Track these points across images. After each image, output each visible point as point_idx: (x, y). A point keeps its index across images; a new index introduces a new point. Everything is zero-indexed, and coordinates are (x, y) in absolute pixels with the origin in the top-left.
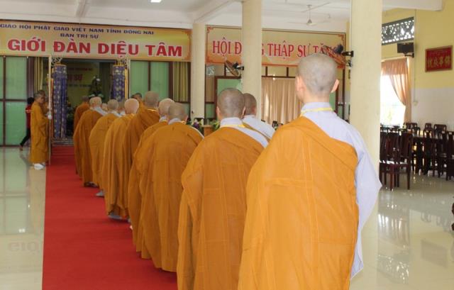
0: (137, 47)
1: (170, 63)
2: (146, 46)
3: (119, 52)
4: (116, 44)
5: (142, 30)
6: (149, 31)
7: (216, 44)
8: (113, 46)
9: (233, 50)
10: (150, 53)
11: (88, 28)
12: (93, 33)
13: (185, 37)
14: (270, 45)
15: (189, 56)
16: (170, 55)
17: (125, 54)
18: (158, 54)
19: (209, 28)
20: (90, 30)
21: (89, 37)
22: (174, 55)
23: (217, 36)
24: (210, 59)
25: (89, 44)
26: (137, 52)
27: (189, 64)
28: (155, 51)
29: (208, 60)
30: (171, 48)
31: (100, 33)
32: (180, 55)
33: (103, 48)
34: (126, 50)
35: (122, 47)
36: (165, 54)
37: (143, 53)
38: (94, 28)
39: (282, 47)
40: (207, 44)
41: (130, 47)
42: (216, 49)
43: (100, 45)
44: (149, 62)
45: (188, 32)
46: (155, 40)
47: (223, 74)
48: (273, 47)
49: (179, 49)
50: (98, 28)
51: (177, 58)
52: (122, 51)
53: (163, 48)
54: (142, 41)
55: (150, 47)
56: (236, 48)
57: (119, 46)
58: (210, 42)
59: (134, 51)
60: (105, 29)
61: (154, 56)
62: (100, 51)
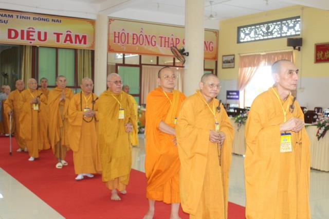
0: (46, 34)
1: (76, 50)
2: (55, 33)
3: (28, 39)
4: (26, 30)
5: (50, 18)
6: (57, 19)
7: (117, 35)
8: (22, 32)
9: (131, 40)
10: (58, 40)
12: (3, 18)
13: (89, 27)
14: (161, 37)
15: (93, 45)
16: (76, 43)
17: (34, 40)
18: (65, 42)
19: (111, 20)
22: (80, 42)
23: (117, 27)
24: (112, 47)
26: (45, 39)
27: (93, 52)
28: (62, 38)
29: (110, 50)
30: (77, 36)
31: (9, 19)
32: (85, 43)
33: (13, 34)
34: (35, 36)
35: (31, 33)
36: (72, 42)
37: (51, 40)
38: (3, 13)
39: (170, 40)
40: (109, 34)
41: (39, 33)
42: (117, 39)
43: (10, 31)
44: (57, 49)
45: (92, 22)
46: (63, 28)
47: (122, 63)
48: (163, 39)
49: (84, 37)
50: (7, 14)
51: (81, 46)
52: (31, 37)
53: (70, 35)
54: (50, 29)
55: (58, 35)
56: (133, 39)
57: (28, 32)
58: (112, 32)
59: (43, 38)
60: (15, 15)
61: (61, 43)
62: (10, 37)
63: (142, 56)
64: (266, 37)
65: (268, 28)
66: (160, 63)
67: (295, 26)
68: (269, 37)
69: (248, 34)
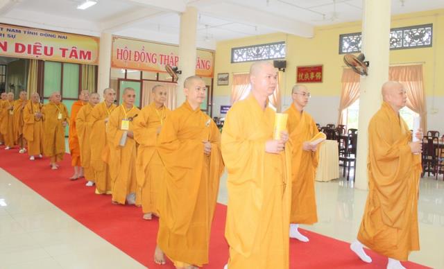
0: (52, 49)
1: (80, 65)
2: (61, 49)
3: (35, 53)
4: (32, 44)
5: (57, 35)
6: (63, 35)
7: (120, 52)
8: (29, 46)
9: (133, 58)
10: (64, 55)
11: (5, 28)
12: (11, 33)
13: (94, 44)
14: (162, 55)
15: (97, 60)
16: (81, 58)
17: (41, 54)
18: (70, 57)
19: (114, 38)
20: (8, 30)
21: (6, 36)
22: (85, 58)
23: (120, 45)
24: (115, 63)
25: (6, 43)
26: (51, 54)
27: (97, 67)
28: (68, 53)
29: (113, 65)
30: (82, 52)
31: (17, 34)
32: (89, 59)
33: (20, 48)
34: (42, 51)
35: (38, 48)
36: (76, 57)
37: (57, 55)
38: (12, 28)
39: (170, 58)
40: (112, 51)
41: (46, 48)
42: (120, 56)
43: (17, 45)
44: (62, 63)
45: (97, 39)
46: (68, 44)
47: (124, 78)
48: (163, 57)
49: (89, 53)
50: (15, 29)
51: (86, 61)
52: (38, 52)
53: (75, 51)
54: (57, 44)
55: (64, 50)
56: (135, 56)
57: (35, 47)
58: (115, 49)
59: (49, 52)
60: (22, 30)
61: (67, 59)
62: (17, 50)
63: (143, 72)
64: (256, 59)
65: (258, 51)
66: (159, 79)
67: (280, 49)
68: (259, 59)
69: (241, 55)
